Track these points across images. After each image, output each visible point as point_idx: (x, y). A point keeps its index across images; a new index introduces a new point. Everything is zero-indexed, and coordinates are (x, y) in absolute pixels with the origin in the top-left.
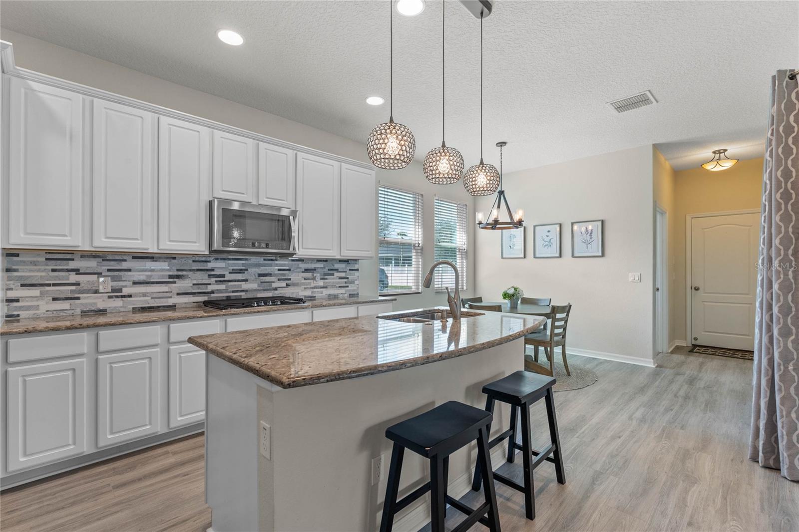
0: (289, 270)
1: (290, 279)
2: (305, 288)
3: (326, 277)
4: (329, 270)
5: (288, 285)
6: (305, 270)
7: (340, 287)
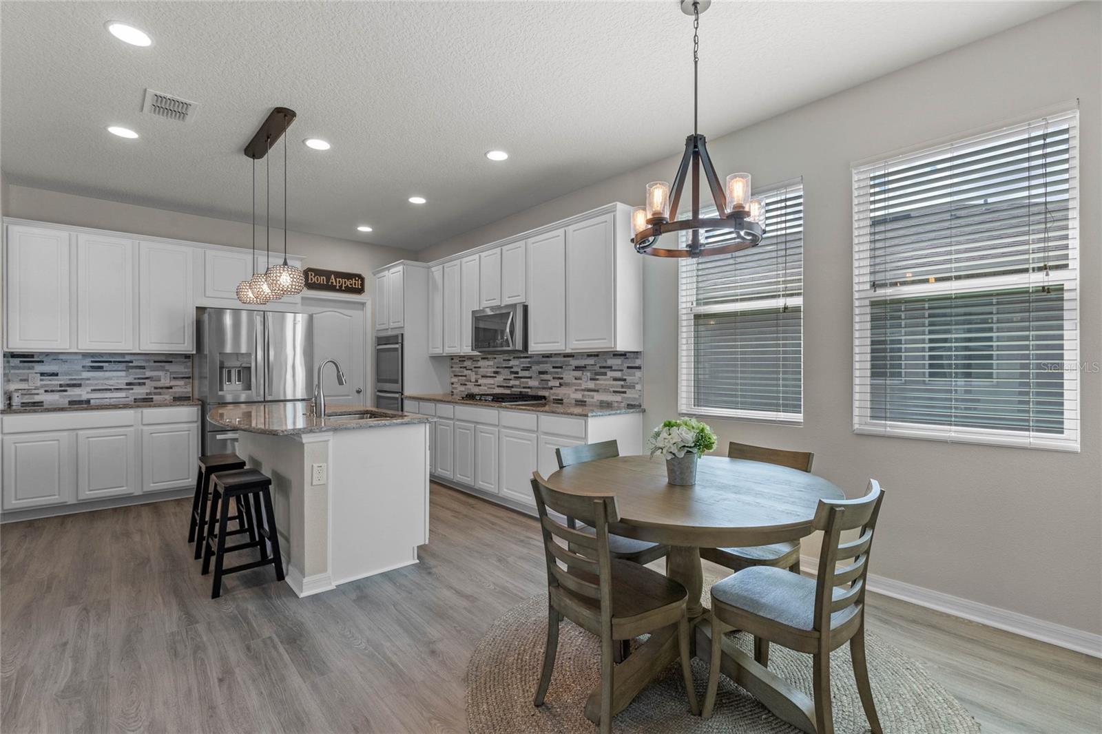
0: (561, 367)
1: (562, 378)
2: (576, 390)
3: (597, 377)
4: (600, 367)
5: (561, 385)
6: (576, 367)
7: (614, 392)
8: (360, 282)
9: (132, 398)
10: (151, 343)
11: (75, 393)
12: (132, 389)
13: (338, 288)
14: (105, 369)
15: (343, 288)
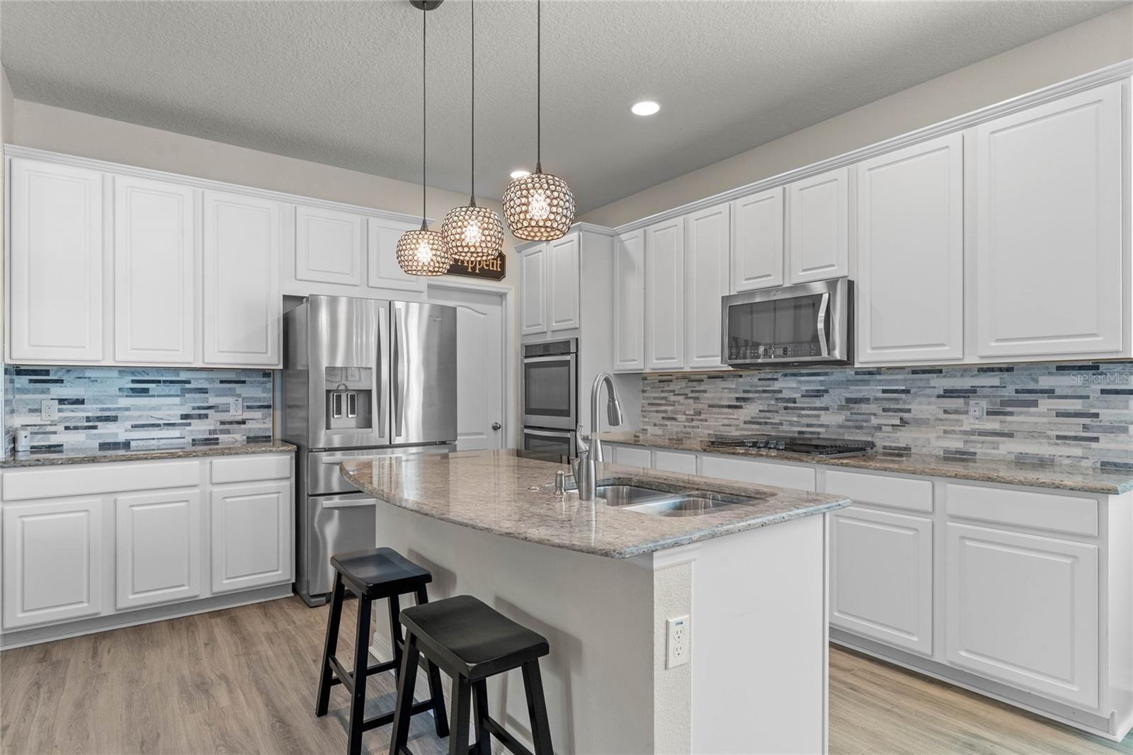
0: (907, 392)
1: (909, 411)
2: (945, 432)
3: (1009, 409)
4: (1017, 391)
5: (904, 422)
6: (946, 391)
7: (1058, 437)
8: (499, 262)
9: (189, 439)
10: (219, 352)
11: (110, 432)
12: (189, 424)
13: (470, 270)
14: (150, 393)
15: (477, 271)
